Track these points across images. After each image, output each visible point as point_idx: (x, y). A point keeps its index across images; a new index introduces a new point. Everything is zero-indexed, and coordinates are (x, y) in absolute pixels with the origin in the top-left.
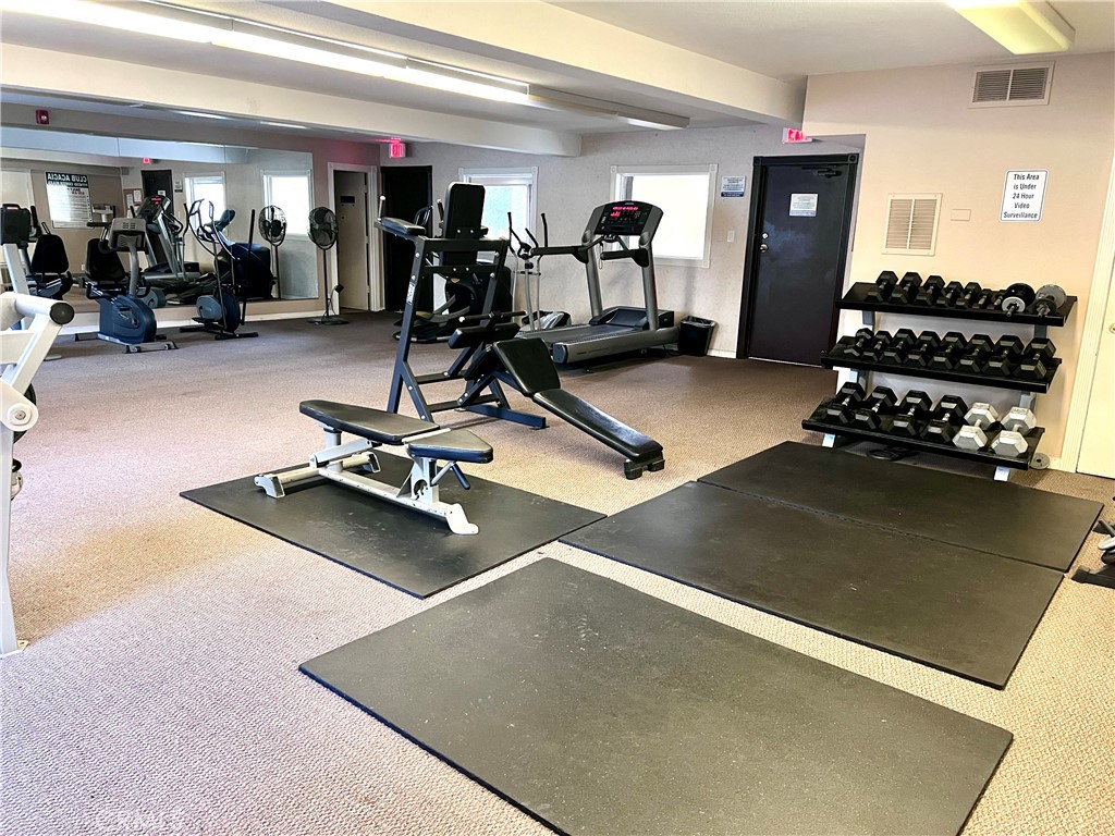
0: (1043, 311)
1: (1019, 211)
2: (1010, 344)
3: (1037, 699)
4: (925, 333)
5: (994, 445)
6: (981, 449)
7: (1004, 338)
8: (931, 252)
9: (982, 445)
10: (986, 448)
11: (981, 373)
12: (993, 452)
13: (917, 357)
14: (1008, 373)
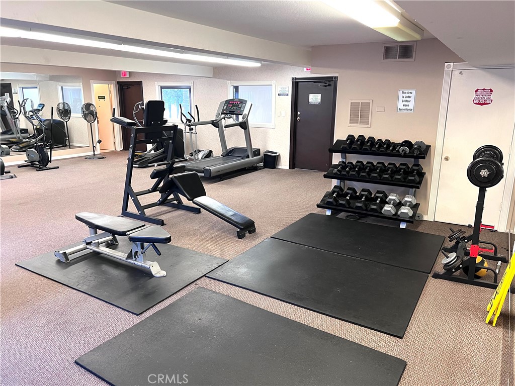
0: (416, 153)
1: (405, 107)
2: (404, 167)
3: (417, 342)
4: (368, 163)
5: (399, 213)
6: (394, 215)
7: (401, 164)
8: (369, 126)
9: (394, 213)
10: (396, 214)
11: (392, 180)
12: (399, 216)
13: (365, 174)
14: (403, 180)
